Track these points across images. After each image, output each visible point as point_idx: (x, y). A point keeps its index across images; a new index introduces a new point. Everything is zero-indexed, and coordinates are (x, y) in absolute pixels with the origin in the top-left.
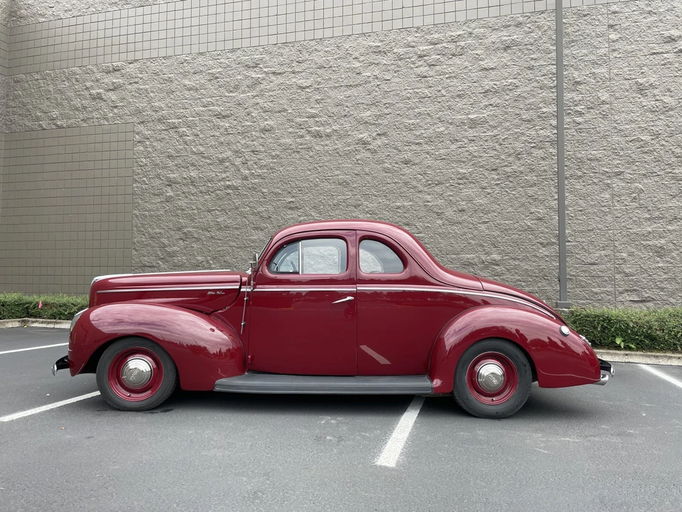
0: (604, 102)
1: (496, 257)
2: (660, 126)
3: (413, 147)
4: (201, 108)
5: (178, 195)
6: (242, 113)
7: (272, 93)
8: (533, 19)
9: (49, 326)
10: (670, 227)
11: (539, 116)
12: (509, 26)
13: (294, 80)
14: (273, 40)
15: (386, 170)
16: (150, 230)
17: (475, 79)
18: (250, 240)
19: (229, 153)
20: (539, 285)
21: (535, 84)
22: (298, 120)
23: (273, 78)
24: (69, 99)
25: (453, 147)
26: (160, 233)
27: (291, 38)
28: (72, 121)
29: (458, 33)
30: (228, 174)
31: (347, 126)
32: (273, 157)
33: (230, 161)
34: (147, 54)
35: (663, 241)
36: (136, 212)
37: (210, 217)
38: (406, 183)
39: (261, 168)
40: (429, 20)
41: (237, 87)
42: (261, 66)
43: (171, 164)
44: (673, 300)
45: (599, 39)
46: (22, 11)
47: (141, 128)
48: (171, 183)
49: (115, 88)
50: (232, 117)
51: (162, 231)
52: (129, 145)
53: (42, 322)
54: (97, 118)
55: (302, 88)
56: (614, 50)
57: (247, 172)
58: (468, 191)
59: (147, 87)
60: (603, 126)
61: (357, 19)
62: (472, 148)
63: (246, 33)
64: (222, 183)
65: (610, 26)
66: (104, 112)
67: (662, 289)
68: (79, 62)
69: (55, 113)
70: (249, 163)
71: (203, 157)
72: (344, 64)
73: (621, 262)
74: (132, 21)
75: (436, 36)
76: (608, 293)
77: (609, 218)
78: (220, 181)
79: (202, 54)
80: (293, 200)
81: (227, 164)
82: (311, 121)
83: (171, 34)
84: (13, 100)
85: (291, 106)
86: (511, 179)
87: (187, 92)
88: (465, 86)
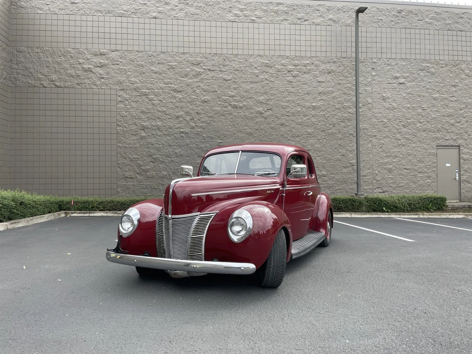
0: (369, 103)
1: (324, 172)
2: (391, 116)
3: (285, 117)
4: (163, 85)
5: (149, 136)
6: (190, 91)
7: (208, 81)
8: (341, 60)
9: (85, 215)
10: (394, 160)
11: (343, 107)
12: (330, 62)
13: (221, 75)
14: (208, 51)
15: (272, 128)
16: (130, 156)
17: (315, 86)
18: (196, 163)
19: (182, 113)
20: (343, 186)
21: (341, 92)
22: (224, 97)
23: (209, 73)
24: (65, 69)
25: (305, 119)
26: (137, 158)
27: (219, 51)
28: (69, 84)
29: (307, 62)
30: (182, 125)
31: (251, 103)
32: (209, 117)
33: (183, 118)
34: (125, 48)
35: (391, 166)
36: (120, 145)
37: (170, 150)
38: (282, 136)
39: (202, 122)
40: (293, 53)
41: (186, 75)
42: (201, 65)
43: (143, 117)
44: (395, 192)
45: (368, 74)
46: (22, 3)
47: (122, 93)
48: (144, 128)
49: (102, 66)
50: (184, 92)
51: (138, 157)
52: (114, 103)
53: (79, 213)
54: (88, 84)
55: (226, 80)
56: (374, 80)
57: (194, 124)
58: (311, 141)
59: (126, 68)
60: (369, 114)
61: (256, 47)
62: (313, 120)
63: (192, 45)
64: (178, 130)
65: (373, 69)
66: (94, 80)
67: (390, 187)
68: (72, 45)
69: (54, 77)
70: (195, 119)
71: (165, 114)
72: (249, 70)
73: (376, 175)
74: (113, 25)
75: (297, 62)
76: (370, 189)
77: (371, 156)
78: (176, 128)
79: (163, 52)
80: (221, 141)
81: (181, 119)
82: (231, 99)
83: (142, 37)
84: (17, 64)
85: (219, 90)
86: (331, 136)
87: (154, 75)
88: (310, 89)
